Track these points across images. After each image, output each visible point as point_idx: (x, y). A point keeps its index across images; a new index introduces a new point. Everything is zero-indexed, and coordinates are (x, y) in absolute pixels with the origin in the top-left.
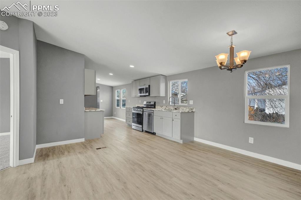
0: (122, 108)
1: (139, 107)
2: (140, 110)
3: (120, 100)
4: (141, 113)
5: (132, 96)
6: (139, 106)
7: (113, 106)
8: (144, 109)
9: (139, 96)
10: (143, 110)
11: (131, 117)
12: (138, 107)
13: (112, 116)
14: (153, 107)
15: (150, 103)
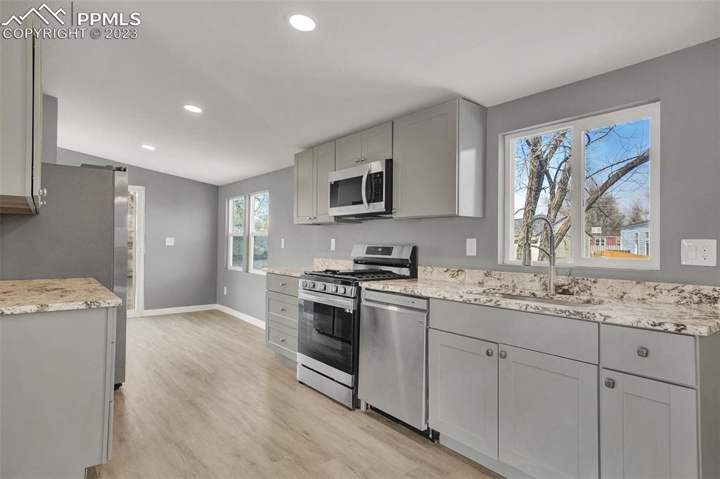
0: (252, 270)
1: (334, 272)
2: (341, 290)
3: (245, 240)
4: (349, 305)
5: (295, 222)
6: (332, 268)
7: (219, 265)
8: (364, 285)
9: (333, 220)
10: (359, 289)
11: (293, 319)
12: (331, 275)
13: (215, 302)
14: (405, 271)
15: (388, 250)
